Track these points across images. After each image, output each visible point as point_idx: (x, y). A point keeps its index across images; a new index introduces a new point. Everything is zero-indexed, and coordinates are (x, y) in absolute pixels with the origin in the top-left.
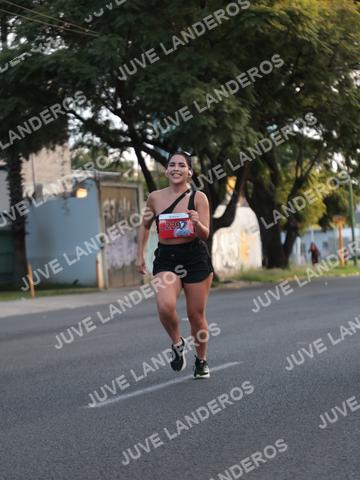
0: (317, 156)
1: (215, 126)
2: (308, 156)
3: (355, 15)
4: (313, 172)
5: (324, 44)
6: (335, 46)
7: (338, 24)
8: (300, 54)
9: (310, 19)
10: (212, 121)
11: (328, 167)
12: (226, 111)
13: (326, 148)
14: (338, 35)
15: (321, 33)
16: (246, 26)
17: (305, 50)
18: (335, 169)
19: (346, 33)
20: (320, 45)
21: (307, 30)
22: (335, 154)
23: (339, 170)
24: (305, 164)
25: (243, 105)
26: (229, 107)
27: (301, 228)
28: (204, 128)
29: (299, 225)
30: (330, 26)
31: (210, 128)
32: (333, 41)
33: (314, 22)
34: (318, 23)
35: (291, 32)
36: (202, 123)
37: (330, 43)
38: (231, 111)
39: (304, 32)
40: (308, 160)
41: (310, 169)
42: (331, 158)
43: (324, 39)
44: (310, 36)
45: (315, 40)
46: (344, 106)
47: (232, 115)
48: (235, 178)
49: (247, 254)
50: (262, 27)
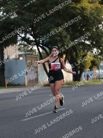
0: (89, 49)
1: (60, 39)
2: (86, 49)
3: (100, 9)
4: (88, 53)
5: (91, 16)
6: (95, 17)
7: (96, 11)
8: (84, 20)
9: (87, 9)
10: (59, 38)
11: (92, 52)
12: (63, 35)
13: (92, 47)
14: (96, 14)
15: (91, 13)
16: (69, 11)
17: (86, 18)
18: (94, 53)
19: (98, 14)
20: (90, 17)
21: (87, 12)
22: (94, 49)
23: (95, 53)
24: (85, 51)
25: (68, 34)
26: (64, 34)
27: (84, 70)
28: (57, 40)
29: (84, 69)
30: (93, 11)
31: (58, 40)
32: (94, 16)
33: (89, 10)
34: (90, 10)
35: (82, 13)
36: (56, 39)
37: (93, 16)
38: (64, 36)
39: (86, 13)
40: (86, 50)
42: (93, 49)
43: (91, 15)
44: (87, 14)
45: (89, 15)
46: (97, 35)
47: (65, 37)
48: (65, 55)
49: (68, 77)
50: (74, 12)
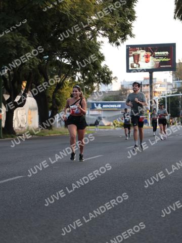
0: (68, 73)
1: (16, 54)
2: (64, 73)
3: (88, 3)
4: (66, 81)
5: (73, 16)
6: (78, 18)
7: (80, 7)
8: (61, 21)
9: (66, 3)
10: (15, 52)
11: (74, 79)
12: (22, 47)
13: (72, 69)
14: (80, 12)
15: (71, 10)
16: (34, 4)
17: (64, 18)
18: (77, 80)
19: (84, 11)
20: (70, 16)
21: (64, 8)
22: (77, 73)
23: (79, 80)
24: (62, 77)
25: (32, 44)
26: (24, 45)
27: (60, 109)
28: (11, 55)
29: (58, 107)
30: (76, 7)
31: (14, 55)
32: (77, 15)
33: (68, 5)
34: (70, 5)
35: (56, 9)
36: (10, 52)
38: (25, 47)
39: (63, 9)
40: (64, 75)
41: (65, 79)
42: (75, 74)
43: (73, 14)
44: (66, 11)
45: (68, 14)
46: (82, 48)
47: (25, 49)
48: (26, 82)
49: (31, 121)
50: (42, 6)
